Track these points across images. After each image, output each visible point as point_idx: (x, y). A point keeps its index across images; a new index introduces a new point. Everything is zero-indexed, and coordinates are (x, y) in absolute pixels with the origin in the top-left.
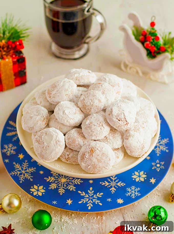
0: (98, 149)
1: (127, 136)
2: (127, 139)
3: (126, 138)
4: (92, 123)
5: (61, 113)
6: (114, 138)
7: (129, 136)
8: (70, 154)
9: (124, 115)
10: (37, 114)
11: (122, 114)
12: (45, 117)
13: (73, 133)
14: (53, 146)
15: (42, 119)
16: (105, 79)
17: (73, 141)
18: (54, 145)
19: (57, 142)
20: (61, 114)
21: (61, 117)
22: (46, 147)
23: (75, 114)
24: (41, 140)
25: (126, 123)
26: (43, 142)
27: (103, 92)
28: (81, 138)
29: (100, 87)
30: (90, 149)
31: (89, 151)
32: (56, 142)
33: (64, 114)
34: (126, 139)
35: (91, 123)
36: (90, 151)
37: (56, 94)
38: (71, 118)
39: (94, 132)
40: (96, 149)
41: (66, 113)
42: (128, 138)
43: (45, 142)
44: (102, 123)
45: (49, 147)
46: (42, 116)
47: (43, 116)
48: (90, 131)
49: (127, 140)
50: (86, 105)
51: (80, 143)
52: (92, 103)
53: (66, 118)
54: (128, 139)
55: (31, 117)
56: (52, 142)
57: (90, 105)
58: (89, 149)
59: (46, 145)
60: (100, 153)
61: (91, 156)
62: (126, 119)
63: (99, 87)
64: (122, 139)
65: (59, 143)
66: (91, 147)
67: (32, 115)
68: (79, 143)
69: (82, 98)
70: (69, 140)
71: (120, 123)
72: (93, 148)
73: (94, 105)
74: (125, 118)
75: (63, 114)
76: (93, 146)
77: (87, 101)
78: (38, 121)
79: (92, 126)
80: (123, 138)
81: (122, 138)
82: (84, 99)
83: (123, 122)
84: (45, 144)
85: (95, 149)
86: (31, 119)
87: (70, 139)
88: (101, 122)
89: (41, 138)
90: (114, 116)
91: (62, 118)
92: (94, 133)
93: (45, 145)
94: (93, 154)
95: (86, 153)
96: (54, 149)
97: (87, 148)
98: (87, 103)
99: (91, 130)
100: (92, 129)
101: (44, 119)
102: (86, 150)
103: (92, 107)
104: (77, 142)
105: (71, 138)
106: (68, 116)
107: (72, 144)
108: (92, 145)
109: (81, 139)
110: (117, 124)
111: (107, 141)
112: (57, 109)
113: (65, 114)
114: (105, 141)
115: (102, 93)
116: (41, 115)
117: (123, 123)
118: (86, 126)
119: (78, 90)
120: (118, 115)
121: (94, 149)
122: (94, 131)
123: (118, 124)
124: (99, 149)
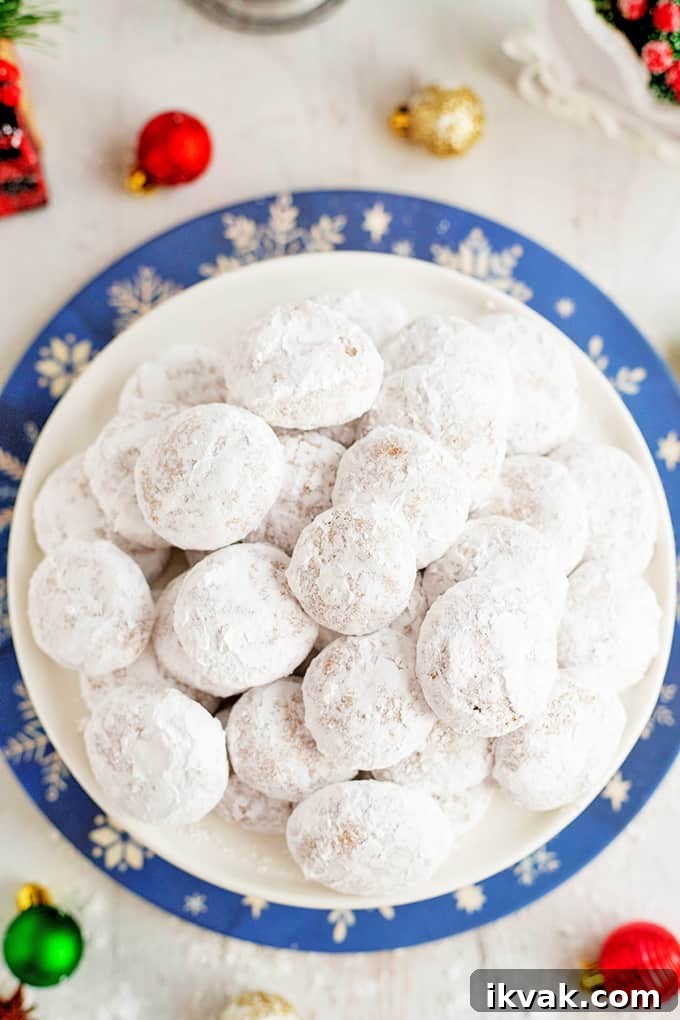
0: (373, 834)
1: (514, 753)
2: (513, 767)
3: (509, 760)
4: (349, 699)
5: (205, 643)
6: (452, 757)
7: (522, 755)
8: (253, 807)
9: (504, 687)
10: (97, 607)
11: (496, 679)
12: (132, 625)
13: (262, 724)
14: (175, 788)
15: (120, 638)
16: (426, 400)
17: (261, 768)
18: (179, 787)
19: (191, 774)
20: (207, 647)
21: (205, 661)
22: (142, 788)
23: (271, 642)
24: (117, 754)
25: (512, 715)
26: (127, 763)
27: (412, 507)
28: (299, 754)
29: (398, 476)
30: (341, 831)
31: (336, 839)
32: (187, 774)
33: (218, 648)
34: (504, 762)
35: (346, 701)
36: (341, 840)
37: (179, 511)
38: (255, 668)
39: (358, 748)
40: (365, 834)
41: (230, 647)
42: (515, 762)
43: (135, 767)
44: (397, 702)
45: (154, 788)
46: (122, 625)
47: (126, 624)
48: (340, 742)
49: (513, 770)
50: (326, 601)
51: (295, 780)
52: (352, 595)
53: (228, 669)
54: (517, 767)
55: (71, 621)
56: (167, 775)
57: (344, 608)
58: (334, 832)
59: (143, 779)
60: (383, 849)
61: (345, 857)
62: (510, 703)
63: (391, 479)
64: (489, 757)
65: (198, 778)
66: (345, 822)
67: (72, 610)
68: (290, 779)
69: (307, 561)
70: (245, 758)
71: (484, 722)
72: (351, 826)
73: (361, 606)
74: (507, 698)
75: (214, 644)
76: (352, 818)
77: (328, 585)
78: (100, 648)
79: (349, 718)
80: (493, 748)
81: (490, 751)
82: (314, 569)
83: (495, 718)
84: (137, 773)
85: (360, 832)
86: (68, 625)
87: (250, 755)
88: (392, 700)
89: (118, 746)
90: (455, 691)
91: (210, 668)
92: (361, 752)
93: (138, 779)
94: (354, 852)
95: (320, 844)
96: (178, 800)
97: (326, 823)
98: (329, 591)
99: (346, 739)
100: (352, 734)
101: (132, 636)
102: (320, 829)
103: (352, 617)
104: (281, 779)
105: (254, 755)
106: (236, 656)
107: (260, 780)
108: (349, 815)
109: (302, 757)
110: (469, 725)
111: (419, 767)
112: (187, 618)
113: (226, 648)
114: (410, 767)
115: (407, 509)
116: (115, 619)
117: (498, 718)
118: (322, 712)
119: (291, 463)
120: (475, 687)
121: (357, 834)
122: (356, 743)
123: (473, 724)
124: (380, 834)
